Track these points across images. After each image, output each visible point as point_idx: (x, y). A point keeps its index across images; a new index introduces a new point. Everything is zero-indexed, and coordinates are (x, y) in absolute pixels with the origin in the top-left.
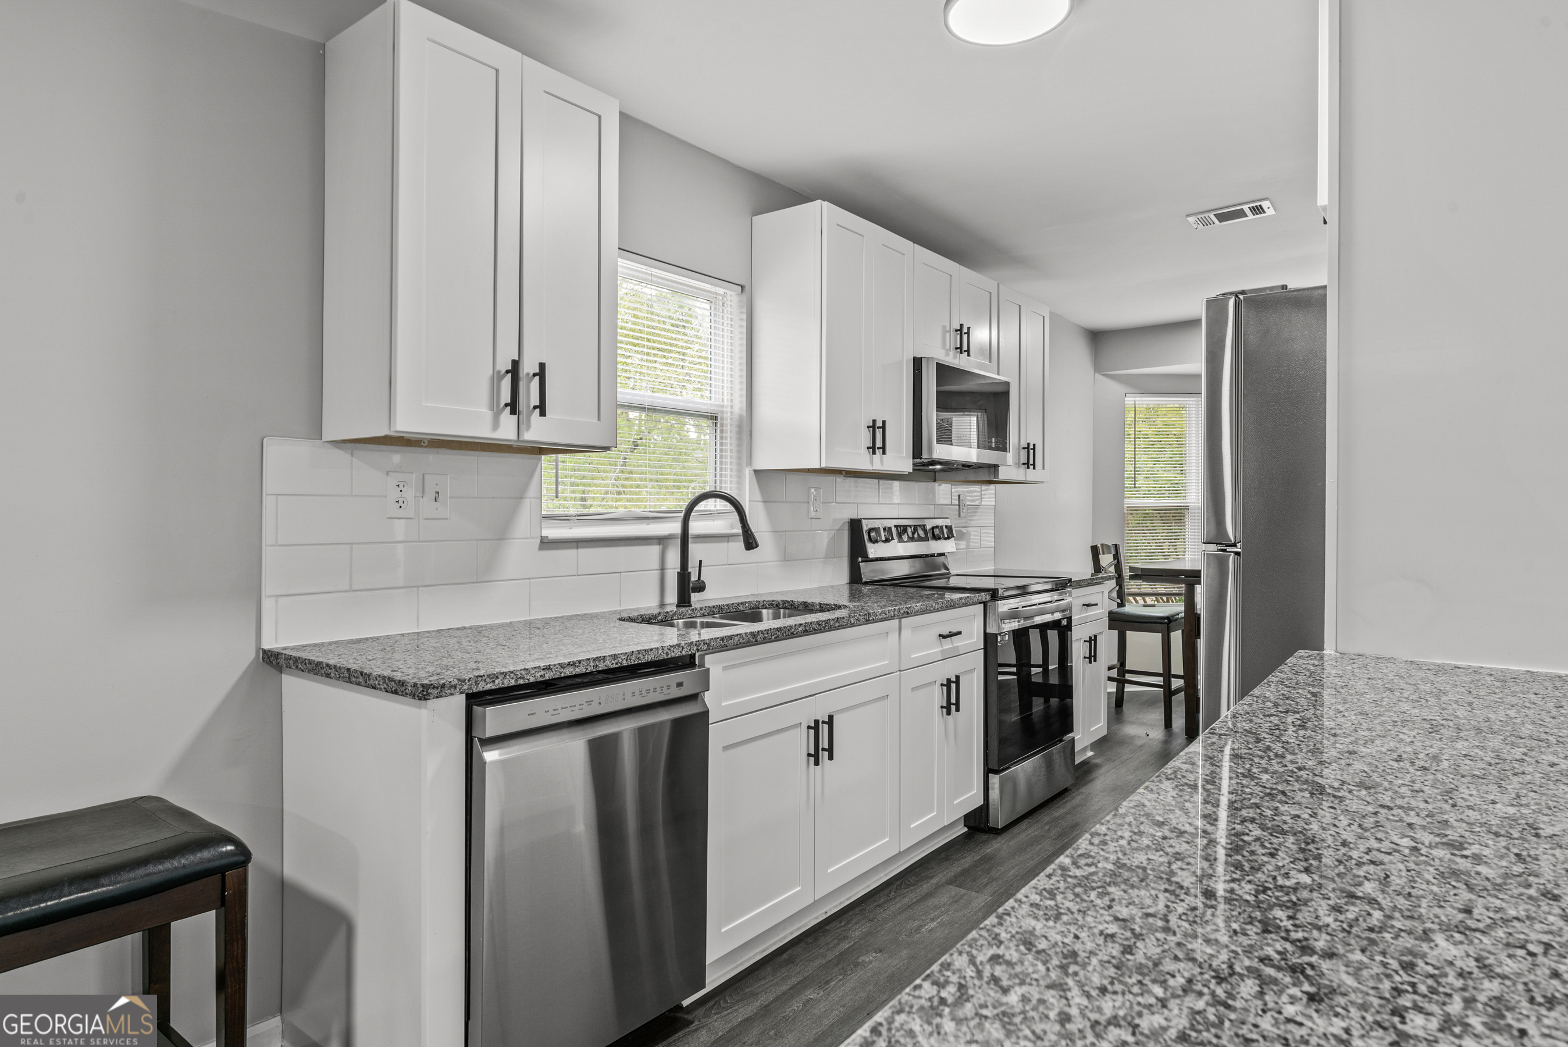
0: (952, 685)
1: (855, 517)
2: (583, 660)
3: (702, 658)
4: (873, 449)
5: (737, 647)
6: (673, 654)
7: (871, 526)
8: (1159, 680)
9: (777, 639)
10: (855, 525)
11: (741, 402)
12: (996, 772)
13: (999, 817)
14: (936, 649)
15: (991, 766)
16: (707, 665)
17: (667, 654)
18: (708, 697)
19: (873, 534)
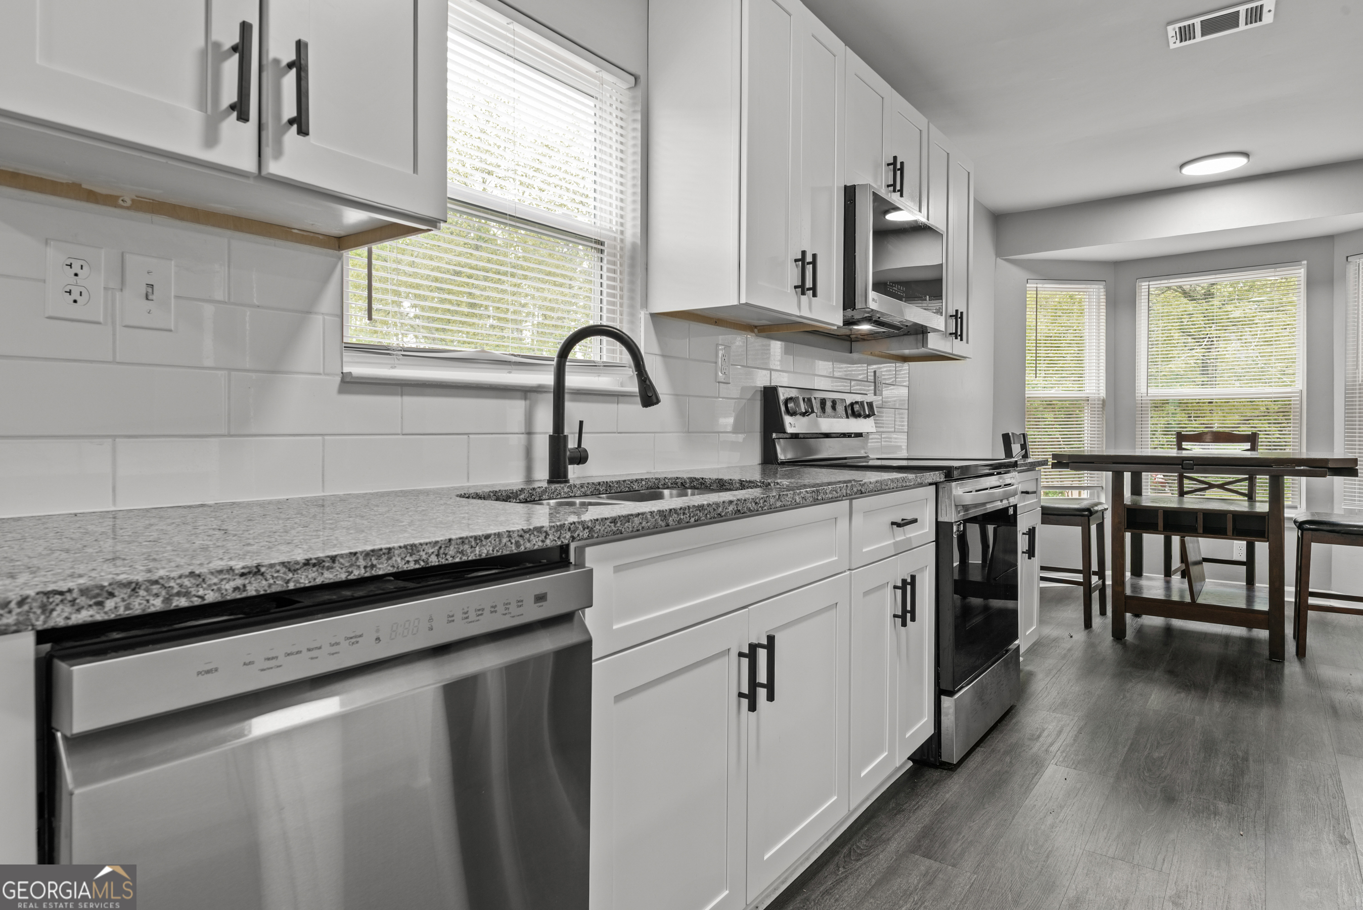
0: (908, 586)
1: (767, 384)
2: (342, 556)
3: (580, 551)
4: (801, 288)
5: (638, 533)
6: (528, 545)
7: (788, 396)
8: (1079, 578)
9: (698, 523)
10: (769, 394)
11: (634, 226)
12: (951, 694)
13: (952, 751)
14: (888, 541)
15: (943, 687)
16: (588, 564)
17: (518, 544)
18: (590, 617)
19: (791, 405)
